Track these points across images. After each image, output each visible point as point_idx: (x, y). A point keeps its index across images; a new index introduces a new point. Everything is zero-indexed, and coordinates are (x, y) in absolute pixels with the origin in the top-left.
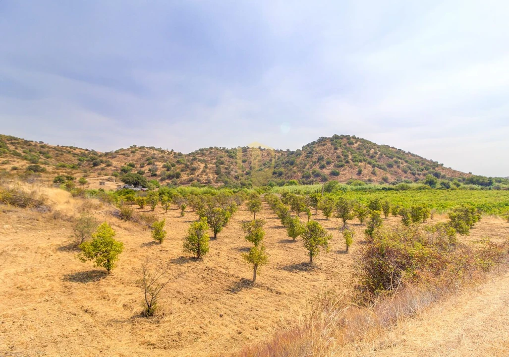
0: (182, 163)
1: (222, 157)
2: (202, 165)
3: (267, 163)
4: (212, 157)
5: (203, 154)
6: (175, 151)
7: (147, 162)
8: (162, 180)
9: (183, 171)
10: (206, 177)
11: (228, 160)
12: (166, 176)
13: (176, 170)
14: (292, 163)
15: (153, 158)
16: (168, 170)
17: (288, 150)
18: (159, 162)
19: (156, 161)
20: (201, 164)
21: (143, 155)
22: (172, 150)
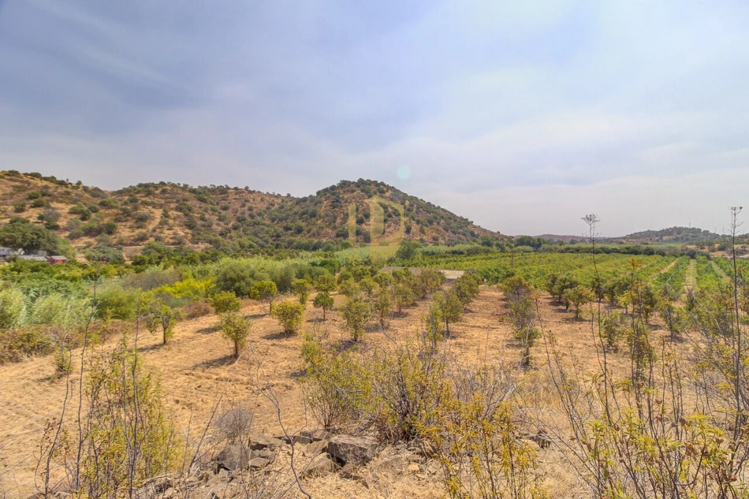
0: (112, 207)
1: (186, 200)
2: (158, 213)
3: (263, 213)
4: (167, 198)
5: (149, 194)
6: (84, 184)
7: (32, 201)
8: (73, 237)
9: (120, 221)
10: (171, 232)
11: (198, 206)
12: (84, 230)
13: (103, 220)
14: (313, 215)
15: (44, 195)
16: (83, 219)
17: (289, 195)
18: (61, 202)
19: (52, 201)
20: (153, 210)
21: (17, 187)
22: (79, 183)
